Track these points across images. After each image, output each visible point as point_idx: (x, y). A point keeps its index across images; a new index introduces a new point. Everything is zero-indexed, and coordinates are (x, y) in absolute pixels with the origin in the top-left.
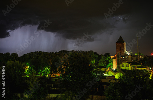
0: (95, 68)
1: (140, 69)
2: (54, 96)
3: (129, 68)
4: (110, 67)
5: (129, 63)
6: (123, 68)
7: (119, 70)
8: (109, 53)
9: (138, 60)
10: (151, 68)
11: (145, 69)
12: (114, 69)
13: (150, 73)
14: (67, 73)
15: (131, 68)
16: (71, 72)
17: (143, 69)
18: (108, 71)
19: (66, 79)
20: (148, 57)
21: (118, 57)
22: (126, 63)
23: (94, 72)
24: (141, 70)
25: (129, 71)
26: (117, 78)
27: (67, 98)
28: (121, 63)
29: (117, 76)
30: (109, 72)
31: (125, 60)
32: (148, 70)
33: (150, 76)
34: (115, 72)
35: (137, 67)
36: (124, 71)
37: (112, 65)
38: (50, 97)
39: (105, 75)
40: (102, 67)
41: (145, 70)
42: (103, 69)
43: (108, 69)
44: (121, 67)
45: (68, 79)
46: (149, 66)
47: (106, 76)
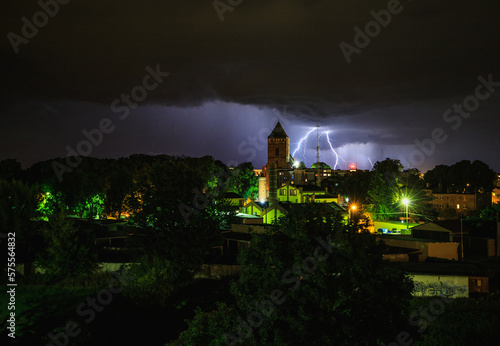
0: (216, 199)
1: (322, 200)
2: (113, 267)
3: (298, 197)
4: (252, 195)
5: (297, 187)
6: (283, 199)
7: (273, 203)
8: (250, 164)
9: (319, 181)
10: (347, 200)
11: (335, 200)
12: (263, 200)
13: (346, 212)
14: (147, 211)
15: (302, 199)
16: (159, 209)
17: (329, 200)
18: (248, 205)
19: (145, 225)
20: (342, 174)
21: (272, 173)
22: (290, 188)
23: (214, 207)
24: (325, 204)
25: (296, 205)
26: (269, 222)
27: (145, 272)
28: (279, 186)
29: (269, 218)
30: (250, 207)
31: (287, 180)
32: (341, 204)
33: (346, 218)
34: (264, 207)
35: (317, 197)
36: (285, 206)
37: (257, 192)
38: (104, 270)
39: (240, 214)
40: (234, 196)
41: (333, 203)
42: (235, 201)
43: (248, 201)
44: (278, 196)
45: (151, 225)
46: (344, 193)
47: (241, 219)
